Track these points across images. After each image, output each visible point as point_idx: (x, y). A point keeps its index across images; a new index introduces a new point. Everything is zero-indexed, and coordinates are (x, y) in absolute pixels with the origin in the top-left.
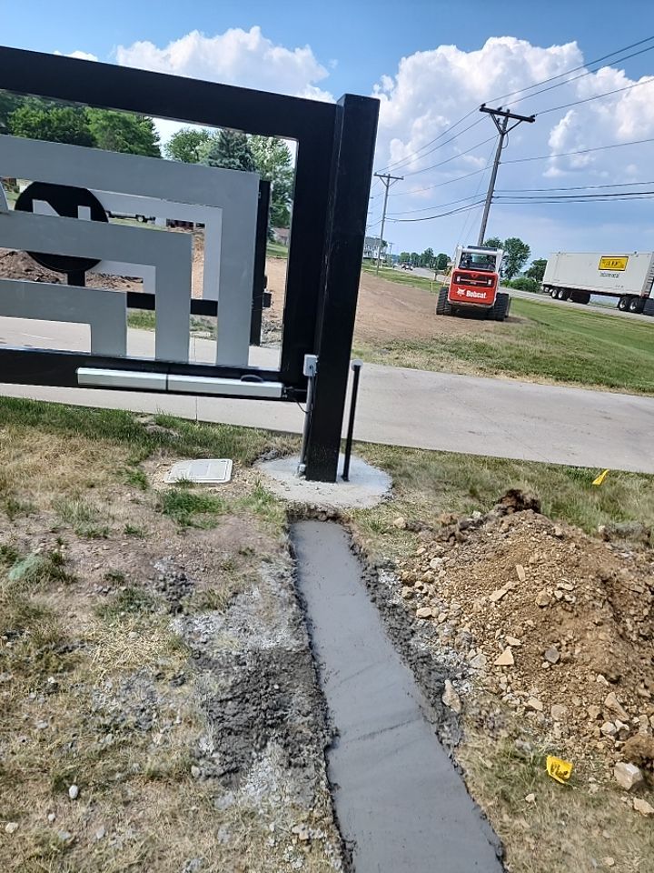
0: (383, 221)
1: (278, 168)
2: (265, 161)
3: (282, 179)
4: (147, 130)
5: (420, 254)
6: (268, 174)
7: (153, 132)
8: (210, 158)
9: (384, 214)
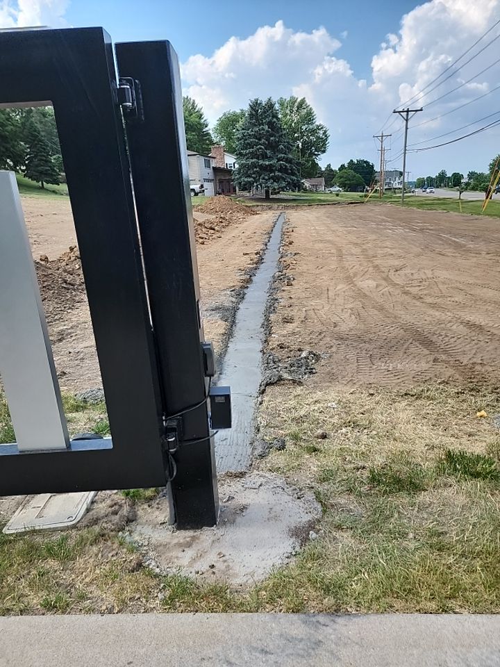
0: (405, 153)
1: (304, 128)
2: (293, 124)
3: (308, 137)
4: (197, 120)
5: (434, 177)
6: (296, 135)
7: (202, 121)
8: (243, 129)
9: (406, 146)
